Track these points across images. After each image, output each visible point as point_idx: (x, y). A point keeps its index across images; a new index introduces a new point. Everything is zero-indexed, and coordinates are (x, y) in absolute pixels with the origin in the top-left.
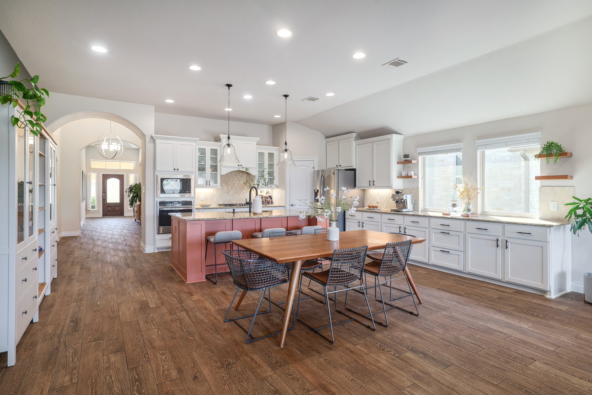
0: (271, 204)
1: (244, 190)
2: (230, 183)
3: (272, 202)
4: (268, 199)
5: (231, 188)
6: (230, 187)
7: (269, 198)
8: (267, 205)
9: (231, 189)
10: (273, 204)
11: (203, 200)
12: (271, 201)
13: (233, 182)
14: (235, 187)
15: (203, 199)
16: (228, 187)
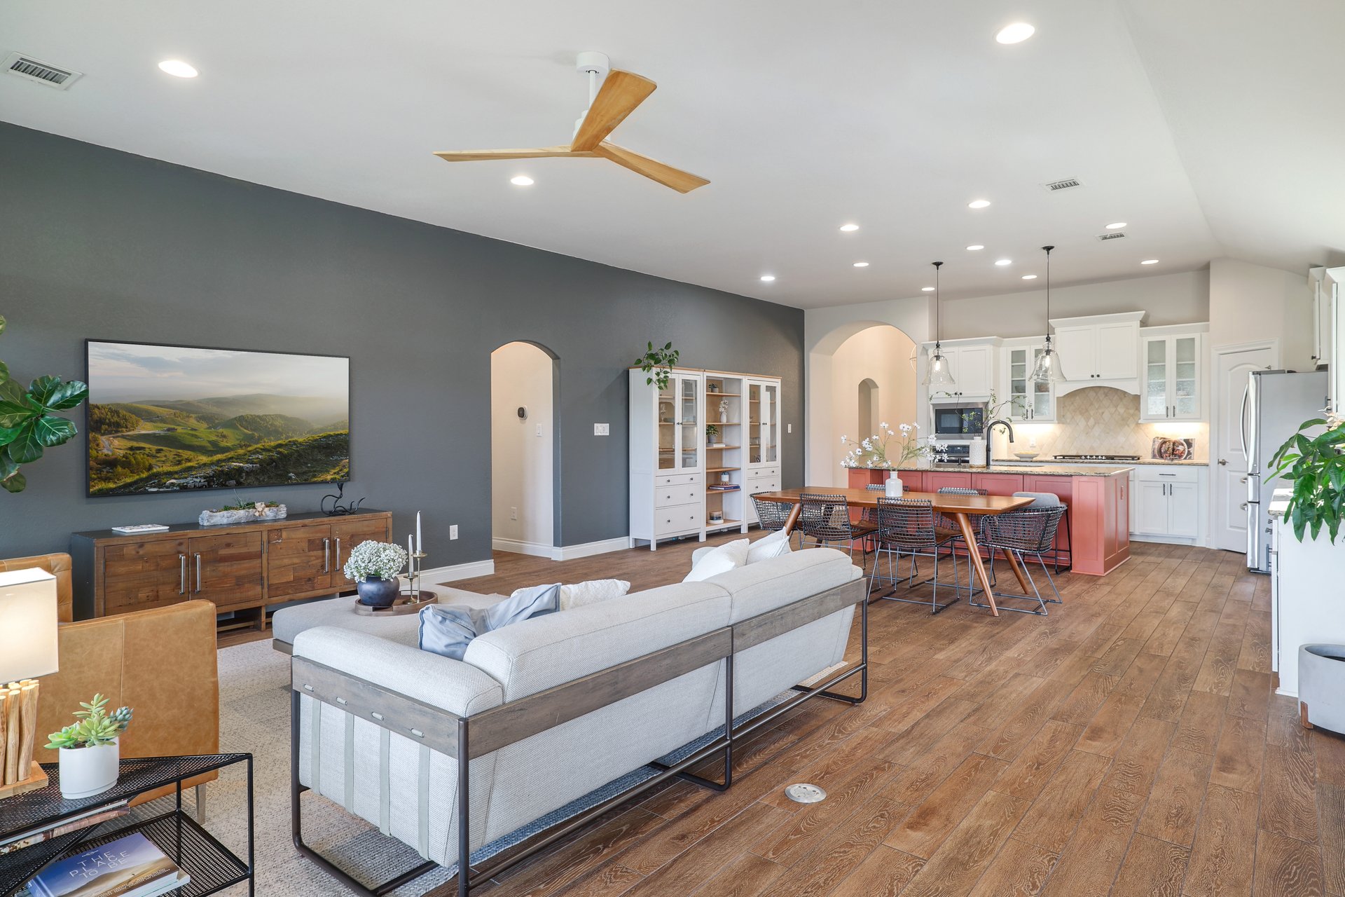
0: (1185, 458)
1: (1126, 426)
2: (1092, 413)
3: (1189, 453)
4: (1181, 448)
5: (1096, 423)
6: (1092, 421)
7: (1183, 445)
8: (1176, 461)
9: (1094, 426)
10: (1190, 458)
11: (1034, 447)
12: (1189, 451)
13: (1100, 411)
14: (1104, 420)
15: (1035, 445)
16: (1087, 419)
